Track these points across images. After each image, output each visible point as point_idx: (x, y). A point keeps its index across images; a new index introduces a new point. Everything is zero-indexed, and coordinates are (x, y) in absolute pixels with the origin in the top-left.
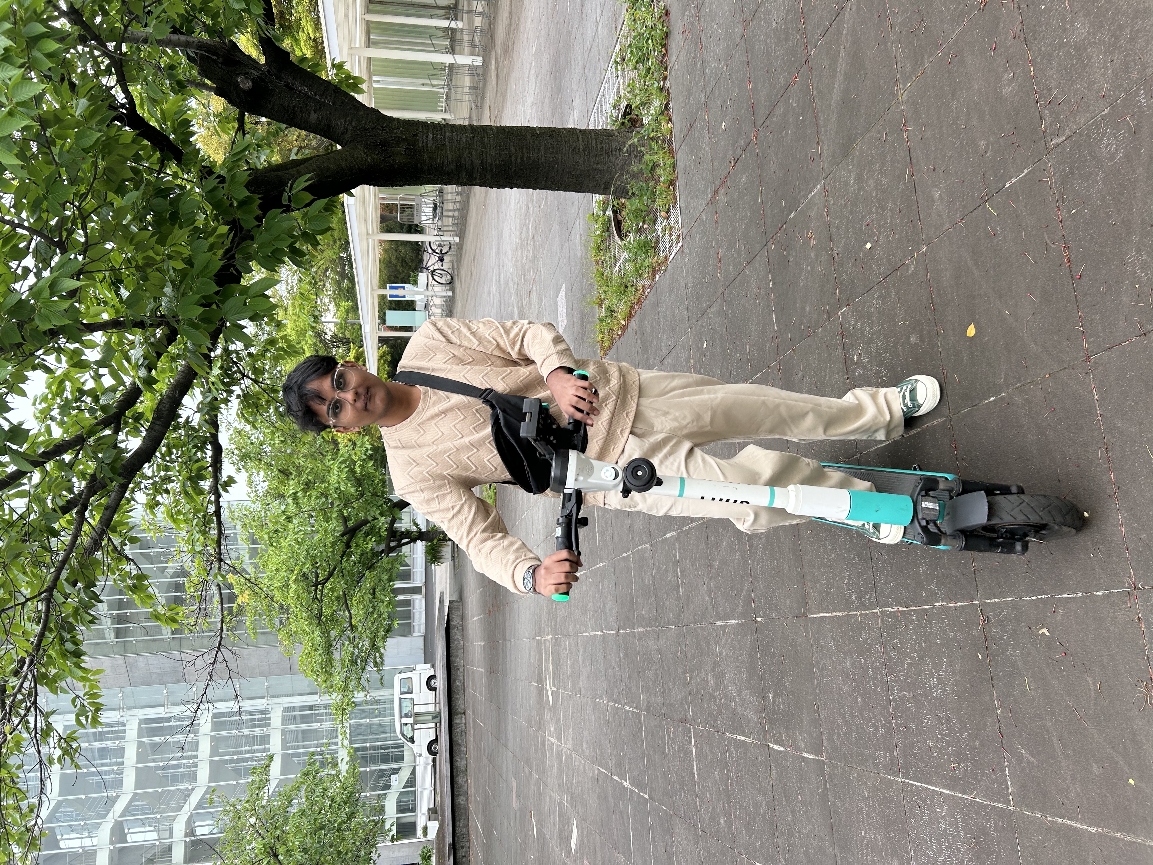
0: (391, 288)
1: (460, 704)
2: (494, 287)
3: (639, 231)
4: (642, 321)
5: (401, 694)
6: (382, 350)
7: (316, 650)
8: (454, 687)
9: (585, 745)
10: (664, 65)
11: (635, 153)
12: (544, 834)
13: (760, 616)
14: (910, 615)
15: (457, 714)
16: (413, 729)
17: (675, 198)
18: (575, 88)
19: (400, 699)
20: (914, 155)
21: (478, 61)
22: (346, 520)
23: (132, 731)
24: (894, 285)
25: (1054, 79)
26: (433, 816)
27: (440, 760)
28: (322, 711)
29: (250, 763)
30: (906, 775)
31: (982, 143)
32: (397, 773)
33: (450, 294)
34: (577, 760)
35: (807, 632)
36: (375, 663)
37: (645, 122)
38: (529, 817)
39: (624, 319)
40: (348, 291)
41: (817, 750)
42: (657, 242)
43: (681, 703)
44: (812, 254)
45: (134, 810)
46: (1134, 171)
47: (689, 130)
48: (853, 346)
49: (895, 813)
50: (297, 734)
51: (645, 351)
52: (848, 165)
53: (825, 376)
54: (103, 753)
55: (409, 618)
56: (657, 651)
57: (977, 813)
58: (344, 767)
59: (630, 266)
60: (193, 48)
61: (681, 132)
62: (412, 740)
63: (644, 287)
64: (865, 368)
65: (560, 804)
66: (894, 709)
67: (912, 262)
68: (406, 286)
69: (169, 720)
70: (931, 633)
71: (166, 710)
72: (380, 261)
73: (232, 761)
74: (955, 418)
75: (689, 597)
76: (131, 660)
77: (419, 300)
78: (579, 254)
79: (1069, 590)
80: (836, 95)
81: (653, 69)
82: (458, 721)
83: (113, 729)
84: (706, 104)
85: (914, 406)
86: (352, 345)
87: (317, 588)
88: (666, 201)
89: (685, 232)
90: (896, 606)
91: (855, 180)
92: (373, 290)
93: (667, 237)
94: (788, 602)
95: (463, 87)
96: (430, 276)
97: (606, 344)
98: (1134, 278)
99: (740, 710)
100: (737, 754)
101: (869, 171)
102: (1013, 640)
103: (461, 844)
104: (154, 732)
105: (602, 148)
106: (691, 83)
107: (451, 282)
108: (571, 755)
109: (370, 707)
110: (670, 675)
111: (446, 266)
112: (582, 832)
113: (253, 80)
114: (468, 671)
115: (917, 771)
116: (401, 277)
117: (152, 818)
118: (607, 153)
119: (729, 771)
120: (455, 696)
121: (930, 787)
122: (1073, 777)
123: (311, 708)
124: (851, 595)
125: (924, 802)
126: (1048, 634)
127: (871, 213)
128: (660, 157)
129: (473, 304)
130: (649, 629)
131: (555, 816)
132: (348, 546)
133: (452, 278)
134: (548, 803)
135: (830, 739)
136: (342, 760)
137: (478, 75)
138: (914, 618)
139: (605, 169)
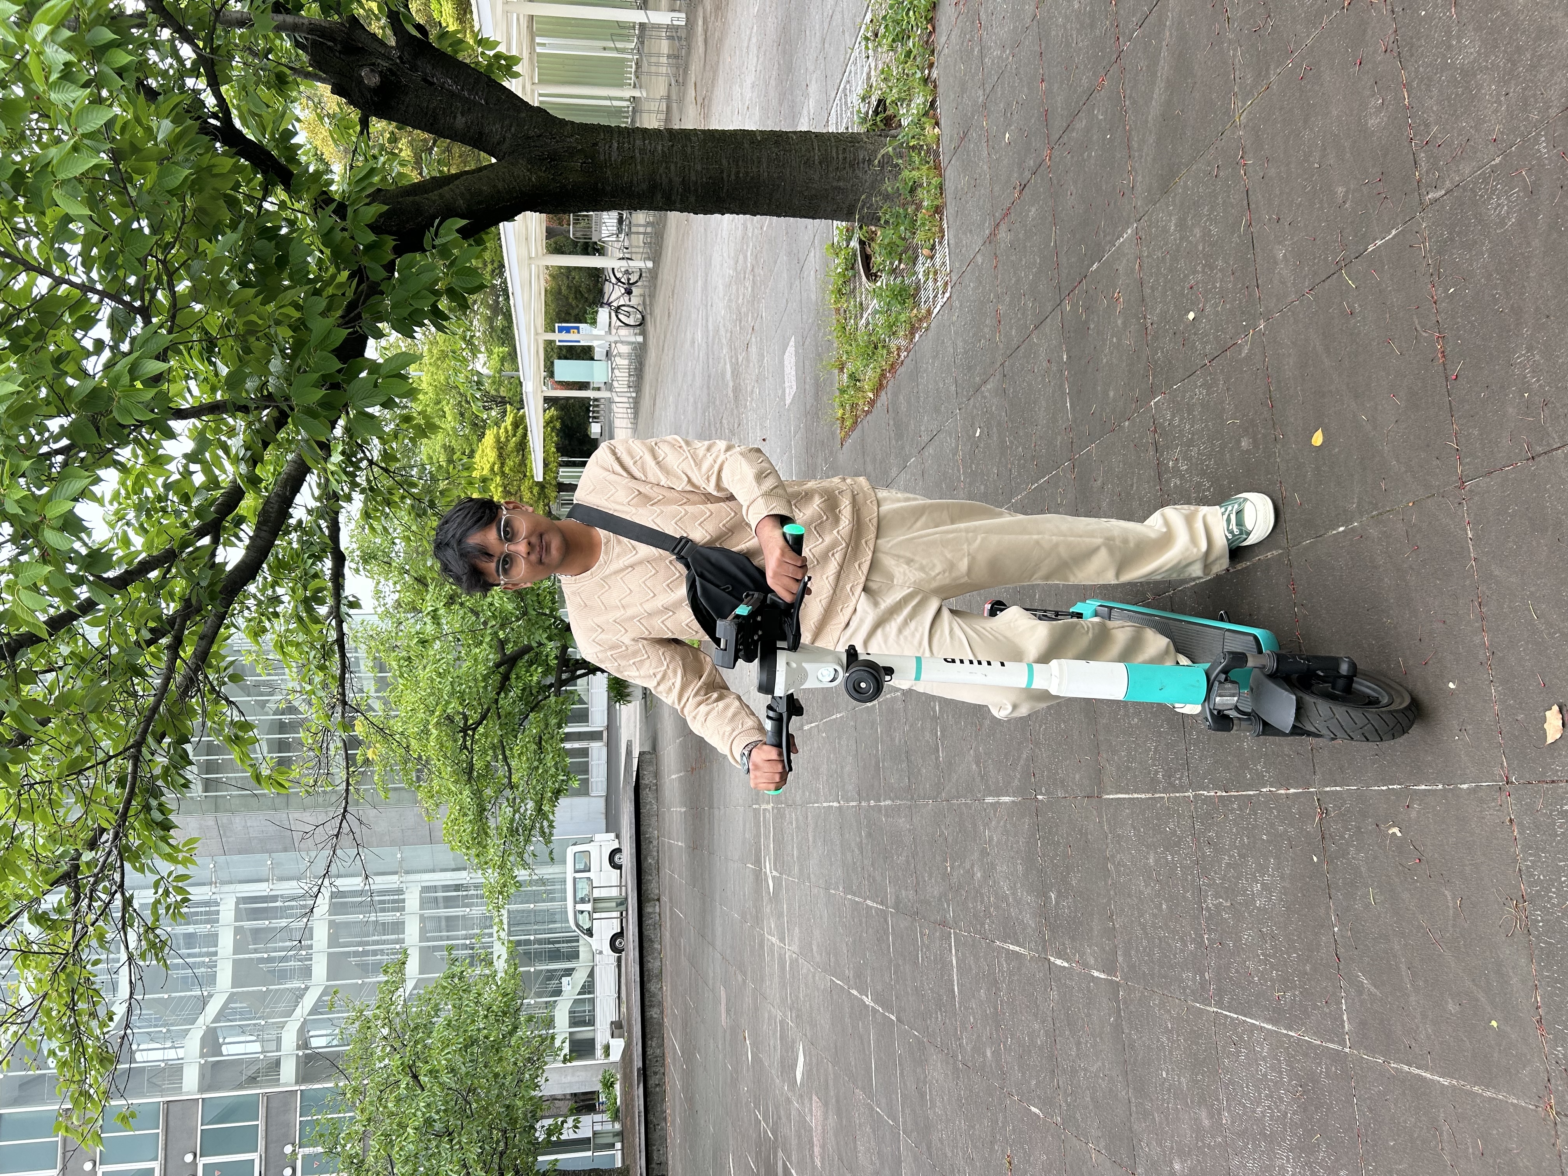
0: (561, 330)
1: (653, 888)
2: (699, 336)
3: (893, 271)
4: (896, 395)
5: (576, 872)
6: (548, 414)
7: (465, 815)
8: (644, 865)
9: (815, 948)
10: (929, 47)
11: (889, 165)
12: (761, 1061)
13: (1041, 794)
14: (1231, 802)
15: (649, 901)
16: (592, 919)
17: (942, 231)
18: (811, 68)
19: (575, 879)
20: (1252, 198)
21: (680, 18)
22: (502, 644)
23: (227, 912)
24: (1222, 370)
25: (1433, 112)
26: (616, 1032)
27: (626, 960)
28: (472, 892)
29: (379, 957)
30: (1219, 1004)
31: (1341, 190)
32: (570, 975)
33: (640, 339)
34: (805, 967)
35: (1100, 816)
36: (543, 834)
37: (905, 122)
38: (741, 1037)
39: (872, 391)
40: (502, 331)
41: (1109, 969)
42: (918, 289)
43: (940, 899)
44: (1119, 322)
45: (231, 1014)
46: (1529, 243)
47: (962, 139)
48: (1168, 447)
49: (1204, 1051)
50: (440, 922)
51: (899, 436)
52: (1167, 206)
53: (1132, 485)
54: (190, 941)
55: (586, 772)
56: (910, 831)
57: (1306, 1055)
58: (500, 965)
59: (881, 319)
60: (303, 32)
61: (951, 141)
62: (590, 932)
63: (899, 349)
64: (1182, 477)
65: (781, 1022)
66: (1207, 919)
67: (1246, 342)
68: (581, 326)
69: (274, 898)
70: (1255, 827)
71: (271, 887)
72: (546, 291)
73: (356, 954)
74: (1294, 551)
75: (950, 763)
76: (225, 821)
77: (598, 346)
78: (813, 297)
79: (1427, 781)
80: (1155, 109)
81: (915, 52)
82: (650, 910)
83: (203, 909)
84: (984, 106)
85: (1241, 533)
86: (508, 406)
87: (466, 735)
88: (929, 234)
89: (954, 278)
90: (1213, 789)
91: (1176, 226)
92: (537, 334)
93: (930, 283)
94: (1077, 776)
95: (659, 55)
96: (613, 314)
97: (848, 423)
98: (1524, 384)
99: (1014, 912)
100: (1008, 969)
101: (1195, 216)
102: (1357, 840)
103: (654, 1069)
104: (255, 914)
105: (845, 159)
106: (965, 75)
107: (642, 323)
108: (797, 960)
109: (534, 888)
110: (925, 864)
111: (635, 301)
112: (811, 1059)
113: (381, 73)
114: (663, 845)
115: (1232, 999)
116: (574, 313)
117: (255, 1025)
118: (852, 166)
119: (998, 989)
120: (646, 877)
121: (1248, 1020)
122: (1424, 1016)
123: (457, 888)
124: (1157, 772)
125: (1241, 1038)
126: (1399, 834)
127: (1195, 272)
128: (921, 174)
129: (671, 356)
130: (899, 802)
131: (776, 1039)
132: (506, 678)
133: (643, 317)
134: (766, 1021)
135: (1127, 954)
136: (499, 957)
137: (680, 39)
138: (1235, 806)
139: (849, 187)
